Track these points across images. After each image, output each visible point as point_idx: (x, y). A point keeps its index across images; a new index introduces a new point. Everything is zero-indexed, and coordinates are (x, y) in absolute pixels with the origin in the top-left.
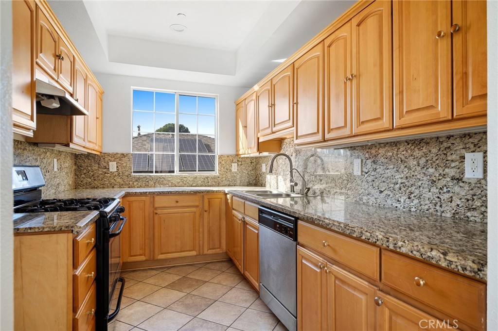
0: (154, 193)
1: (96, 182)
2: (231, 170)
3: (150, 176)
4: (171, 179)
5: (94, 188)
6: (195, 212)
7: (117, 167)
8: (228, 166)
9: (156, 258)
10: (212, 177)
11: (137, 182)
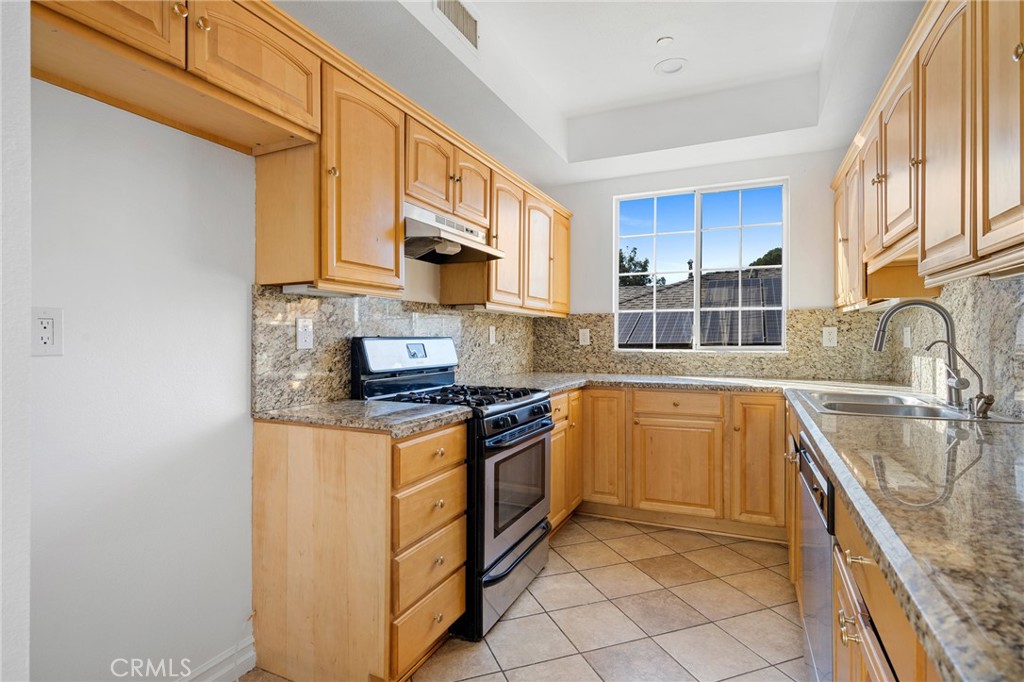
0: (633, 385)
1: (560, 362)
2: (819, 344)
3: (643, 354)
4: (682, 360)
5: (558, 371)
6: (713, 430)
7: (591, 338)
8: (812, 335)
9: (636, 506)
10: (770, 359)
11: (622, 365)
